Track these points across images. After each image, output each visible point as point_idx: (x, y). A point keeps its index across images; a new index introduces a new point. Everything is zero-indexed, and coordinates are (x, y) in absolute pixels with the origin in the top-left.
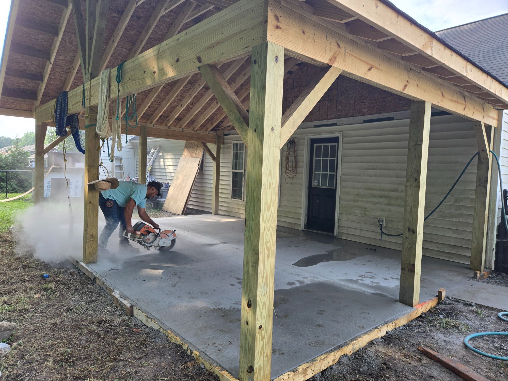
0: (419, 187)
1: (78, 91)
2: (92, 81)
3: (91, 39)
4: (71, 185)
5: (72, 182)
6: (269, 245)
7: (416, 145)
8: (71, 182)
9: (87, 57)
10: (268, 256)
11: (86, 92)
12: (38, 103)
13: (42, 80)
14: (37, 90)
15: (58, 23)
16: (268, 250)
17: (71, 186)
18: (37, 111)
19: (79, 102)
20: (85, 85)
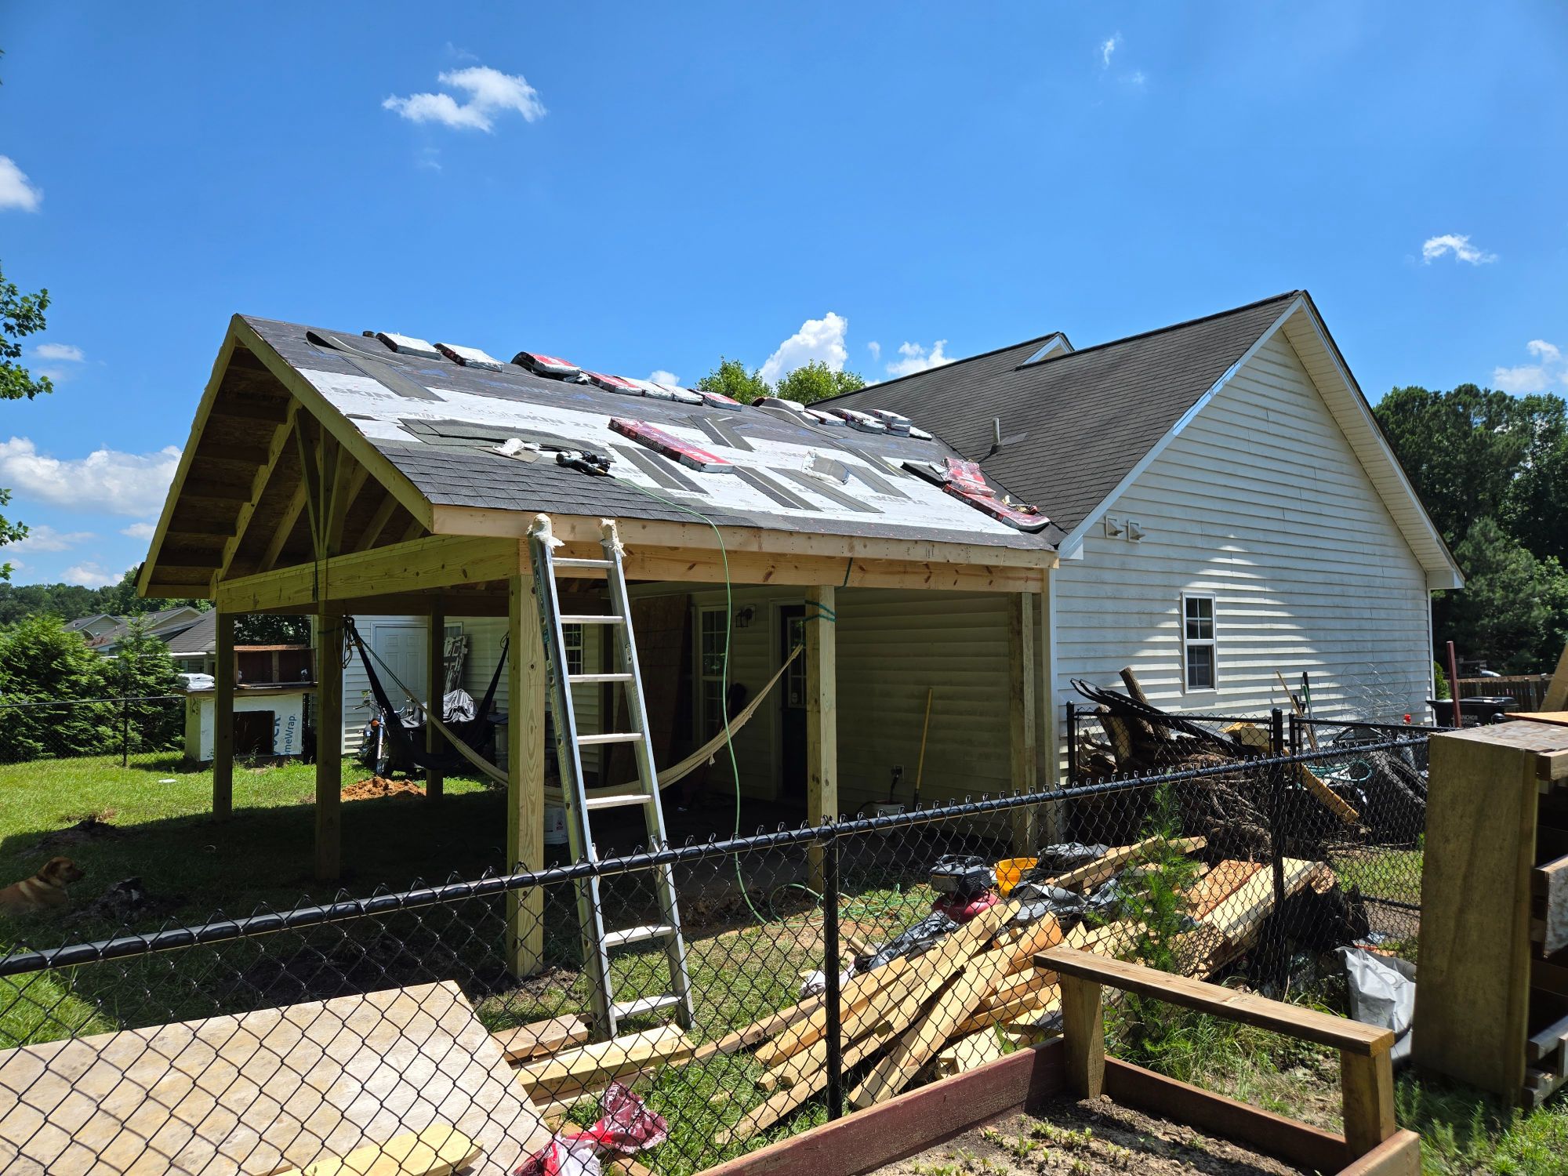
0: (819, 712)
1: (307, 571)
2: (331, 560)
3: (328, 490)
4: (278, 725)
5: (279, 719)
6: (533, 798)
7: (814, 649)
8: (276, 718)
9: (322, 520)
10: (533, 811)
11: (319, 576)
12: (221, 572)
13: (234, 534)
14: (223, 548)
15: (269, 442)
16: (533, 804)
17: (276, 727)
18: (222, 588)
19: (307, 589)
20: (318, 563)
